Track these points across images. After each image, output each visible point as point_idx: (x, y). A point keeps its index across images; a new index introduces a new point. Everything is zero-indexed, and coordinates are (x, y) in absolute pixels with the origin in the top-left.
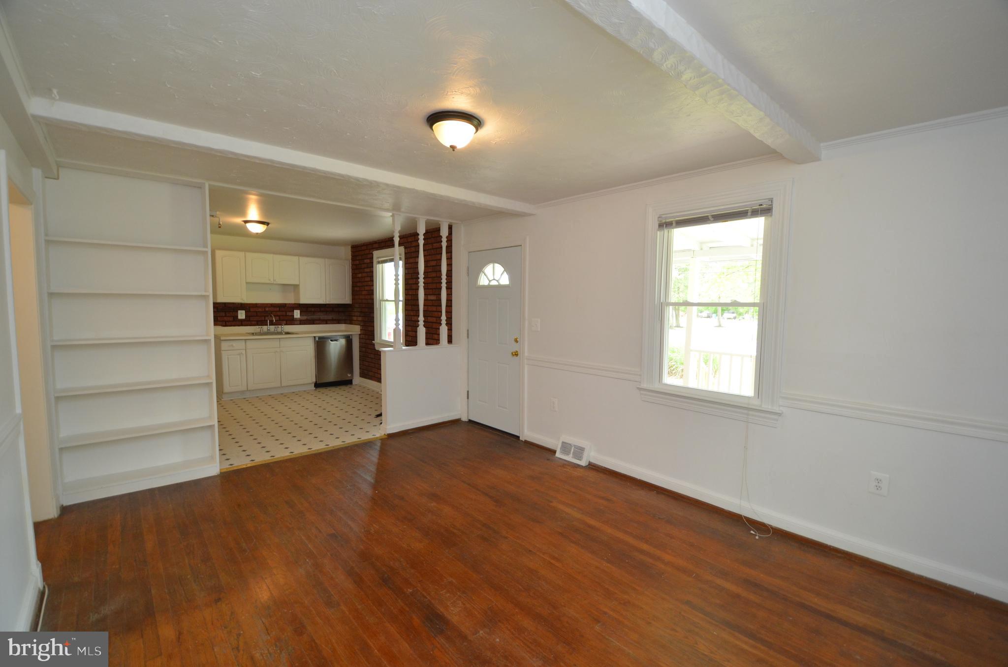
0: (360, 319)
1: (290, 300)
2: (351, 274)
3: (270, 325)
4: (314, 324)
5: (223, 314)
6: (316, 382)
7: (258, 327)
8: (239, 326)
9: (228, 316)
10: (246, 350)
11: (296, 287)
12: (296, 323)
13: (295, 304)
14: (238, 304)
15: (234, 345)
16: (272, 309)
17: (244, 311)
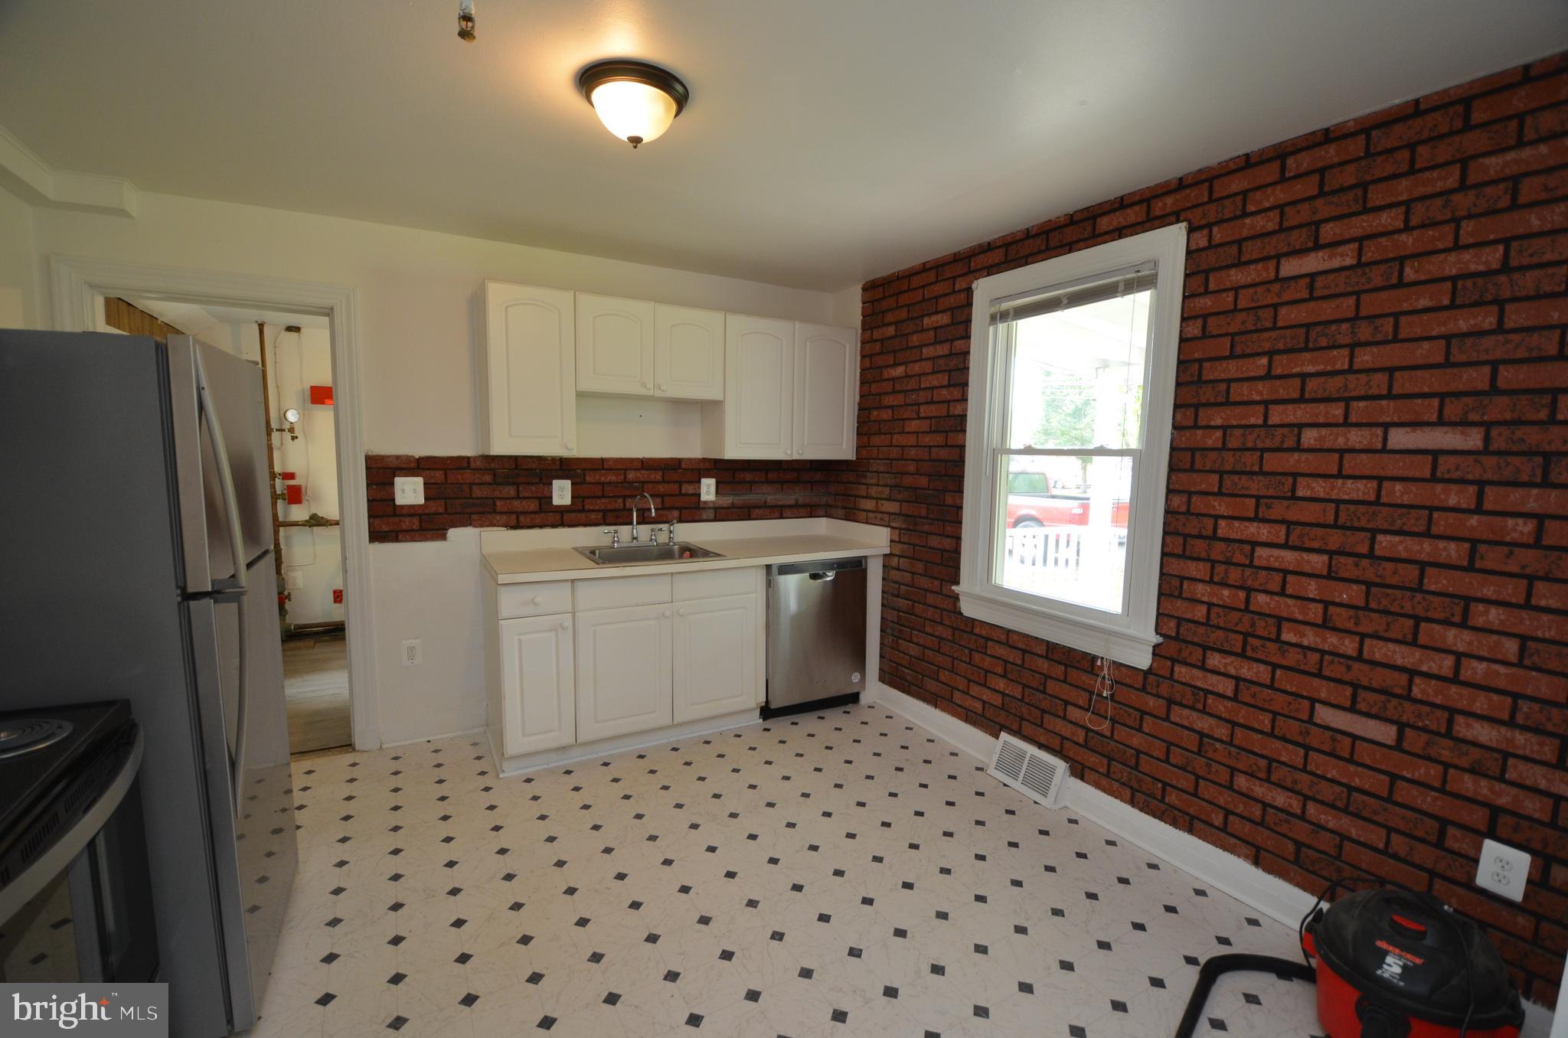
0: (892, 507)
1: (690, 447)
2: (858, 371)
3: (638, 523)
4: (749, 518)
5: (511, 491)
6: (767, 702)
7: (606, 529)
8: (554, 526)
9: (524, 498)
10: (574, 613)
11: (709, 410)
12: (704, 516)
13: (704, 460)
14: (554, 459)
15: (538, 600)
16: (643, 475)
17: (569, 482)
